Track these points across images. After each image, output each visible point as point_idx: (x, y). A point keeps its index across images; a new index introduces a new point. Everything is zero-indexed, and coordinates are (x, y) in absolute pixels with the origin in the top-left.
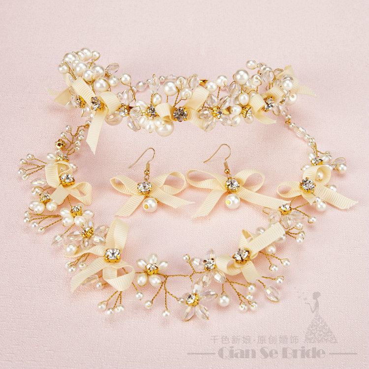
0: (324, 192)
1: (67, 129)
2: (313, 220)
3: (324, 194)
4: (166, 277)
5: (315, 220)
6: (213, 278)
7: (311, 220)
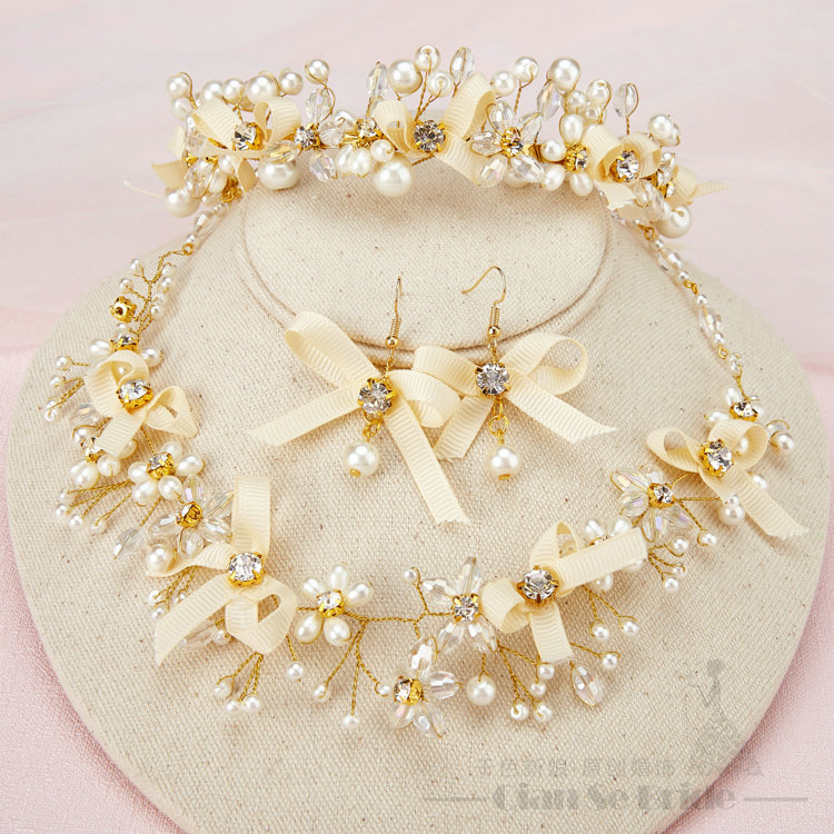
0: (745, 488)
1: (133, 266)
2: (709, 540)
3: (746, 491)
4: (364, 621)
5: (714, 540)
6: (467, 631)
7: (704, 540)
